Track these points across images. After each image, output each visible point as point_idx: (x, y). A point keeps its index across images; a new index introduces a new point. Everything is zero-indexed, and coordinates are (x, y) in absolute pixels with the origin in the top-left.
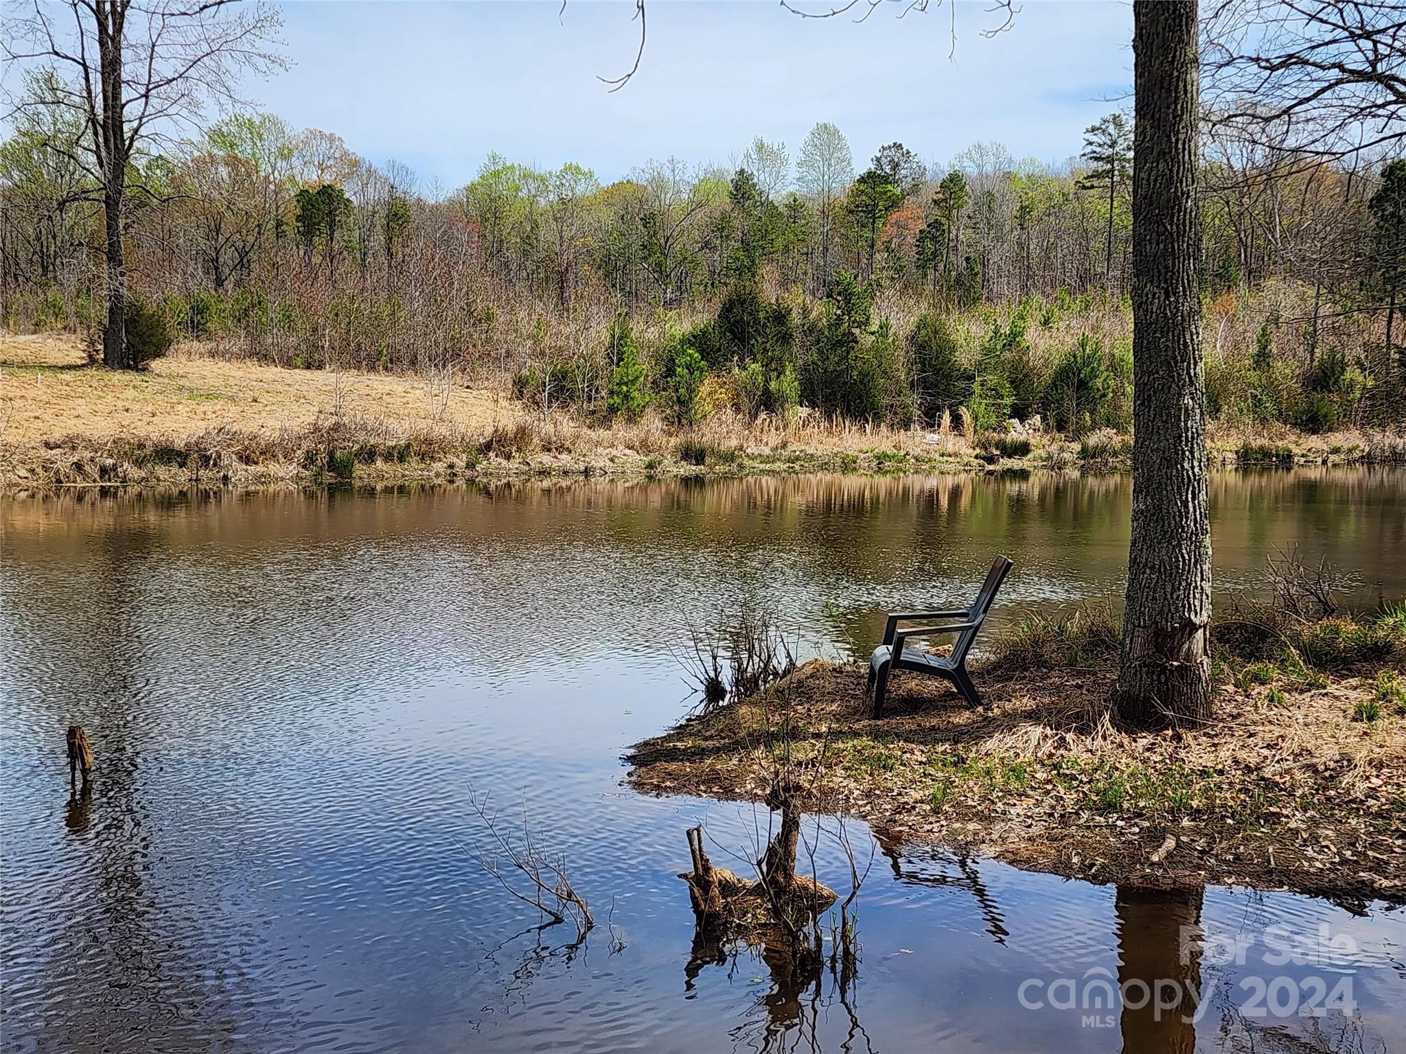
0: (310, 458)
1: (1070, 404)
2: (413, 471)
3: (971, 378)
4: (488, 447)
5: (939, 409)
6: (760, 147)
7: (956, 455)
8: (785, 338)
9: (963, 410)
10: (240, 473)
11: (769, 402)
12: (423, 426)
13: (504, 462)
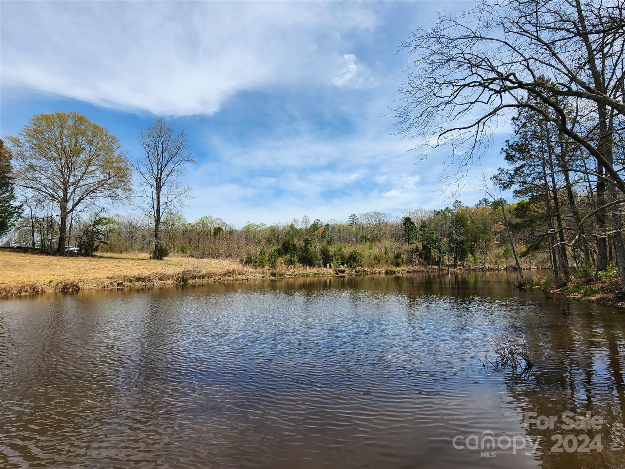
0: (178, 278)
1: (352, 262)
2: (206, 281)
3: (333, 257)
4: (225, 274)
5: (326, 263)
6: (295, 219)
7: (330, 273)
8: (295, 250)
9: (331, 263)
10: (158, 283)
11: (292, 263)
12: (209, 269)
13: (229, 278)
